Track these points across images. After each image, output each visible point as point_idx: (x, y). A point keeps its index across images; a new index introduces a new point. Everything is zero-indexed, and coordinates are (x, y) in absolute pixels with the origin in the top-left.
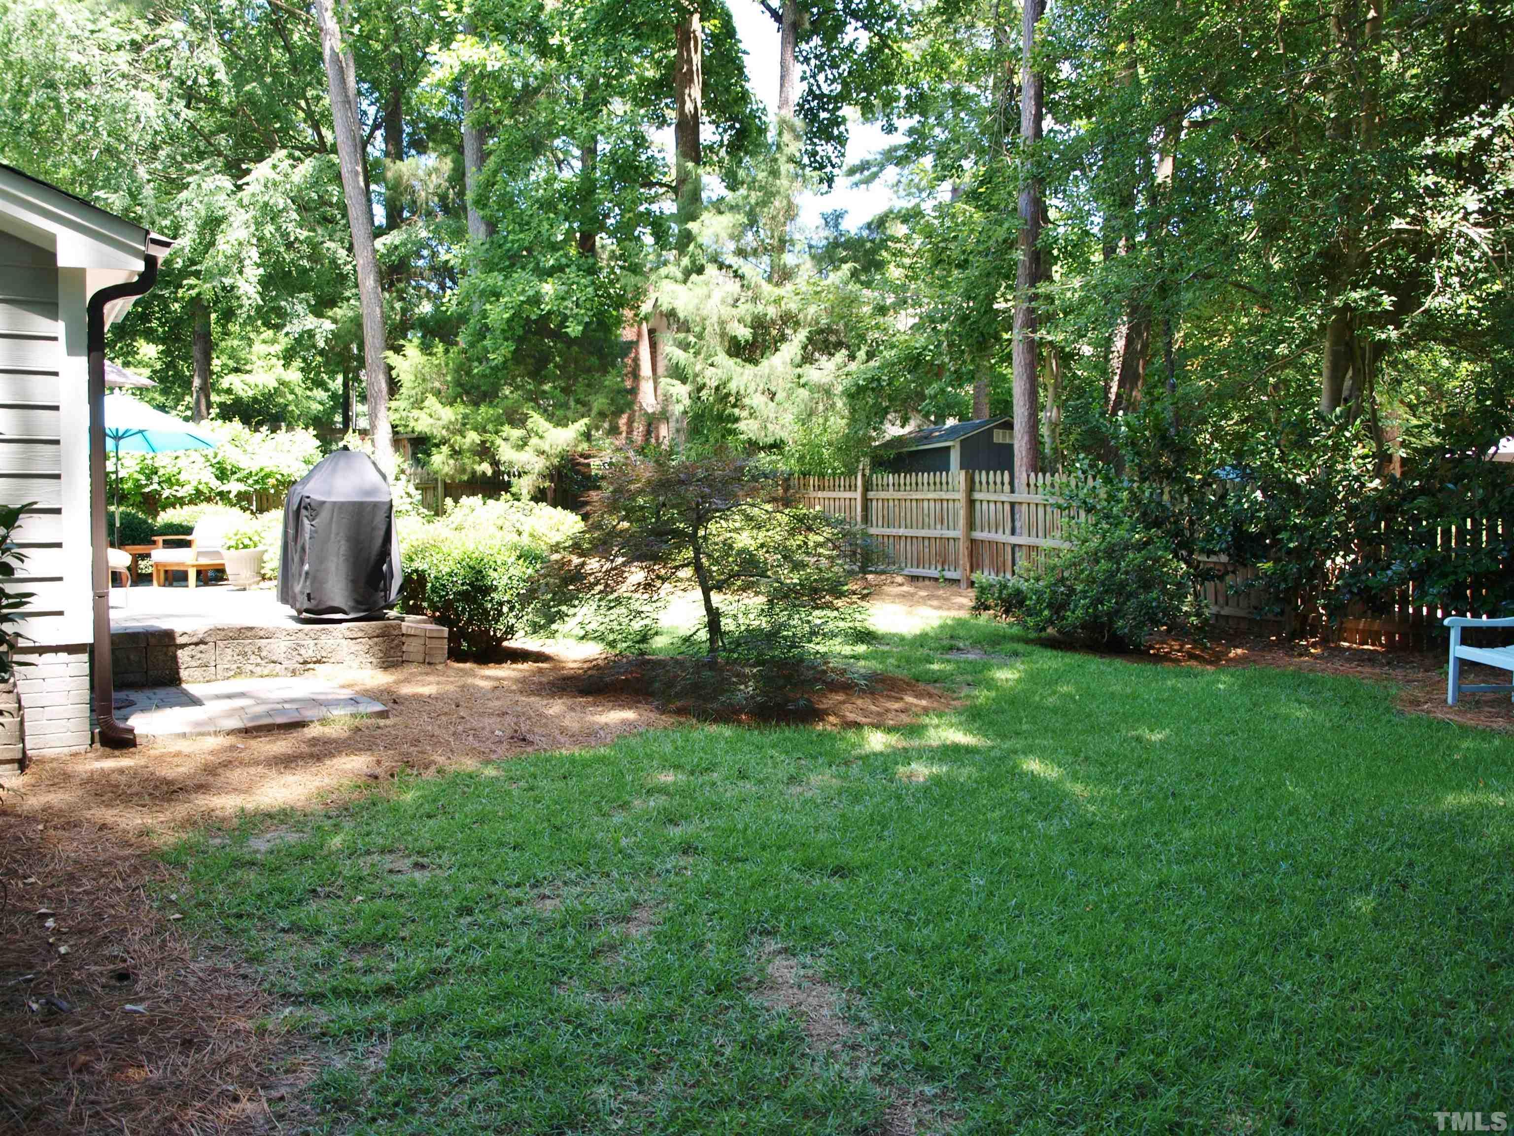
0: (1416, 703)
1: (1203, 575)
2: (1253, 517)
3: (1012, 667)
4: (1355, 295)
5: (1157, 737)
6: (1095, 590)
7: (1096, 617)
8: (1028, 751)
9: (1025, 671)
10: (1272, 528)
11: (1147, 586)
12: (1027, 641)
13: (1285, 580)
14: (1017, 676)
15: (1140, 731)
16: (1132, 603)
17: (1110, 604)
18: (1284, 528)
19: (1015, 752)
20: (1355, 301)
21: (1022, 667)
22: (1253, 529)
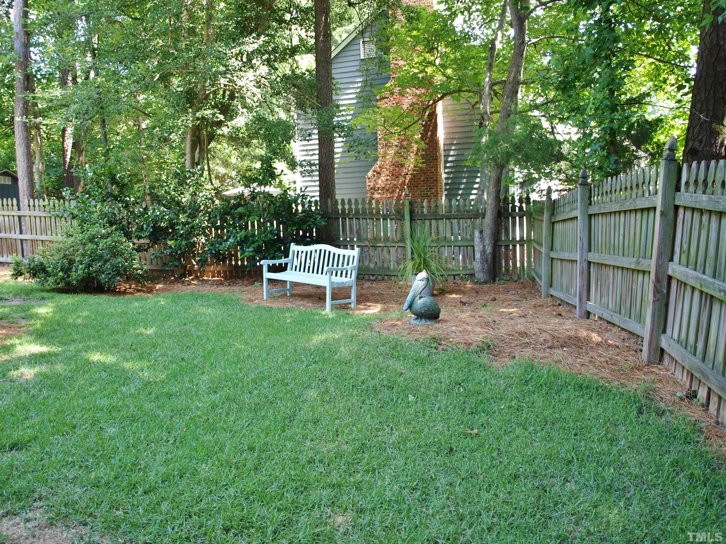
0: (251, 301)
1: (139, 249)
2: (162, 218)
3: (46, 305)
4: (206, 112)
5: (150, 331)
6: (87, 260)
7: (89, 274)
8: (87, 349)
9: (55, 307)
10: (172, 225)
11: (114, 255)
12: (48, 291)
13: (180, 249)
14: (51, 310)
15: (140, 330)
16: (108, 265)
17: (96, 266)
18: (177, 224)
19: (80, 351)
20: (207, 115)
21: (52, 305)
22: (162, 225)
